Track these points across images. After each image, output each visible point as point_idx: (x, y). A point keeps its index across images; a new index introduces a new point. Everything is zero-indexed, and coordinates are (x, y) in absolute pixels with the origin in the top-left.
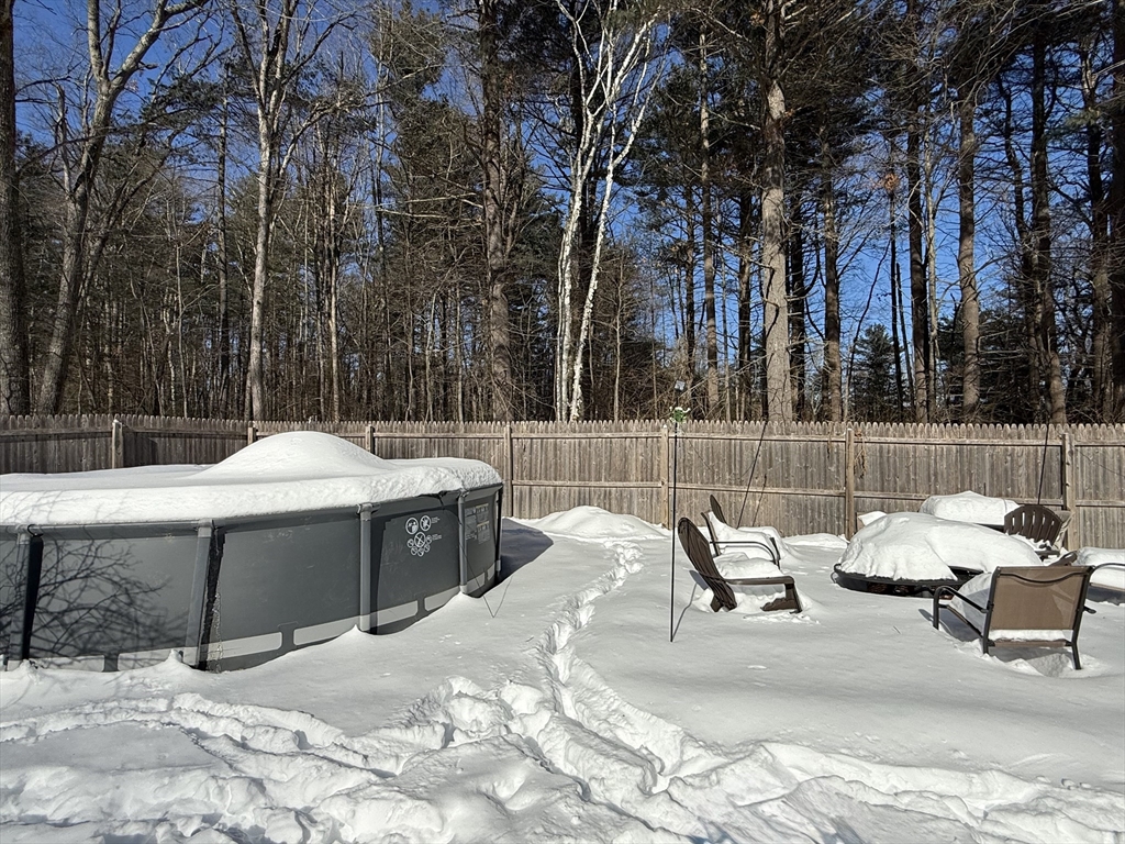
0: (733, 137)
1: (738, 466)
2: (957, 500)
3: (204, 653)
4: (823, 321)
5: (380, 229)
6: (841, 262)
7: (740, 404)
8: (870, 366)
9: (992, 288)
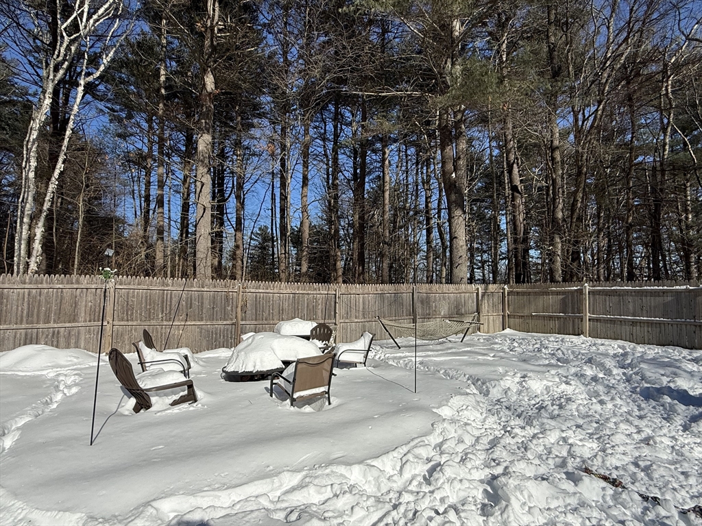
0: (183, 93)
1: (168, 308)
2: (291, 323)
4: (235, 219)
6: (246, 187)
7: (179, 266)
8: (260, 248)
9: (316, 213)
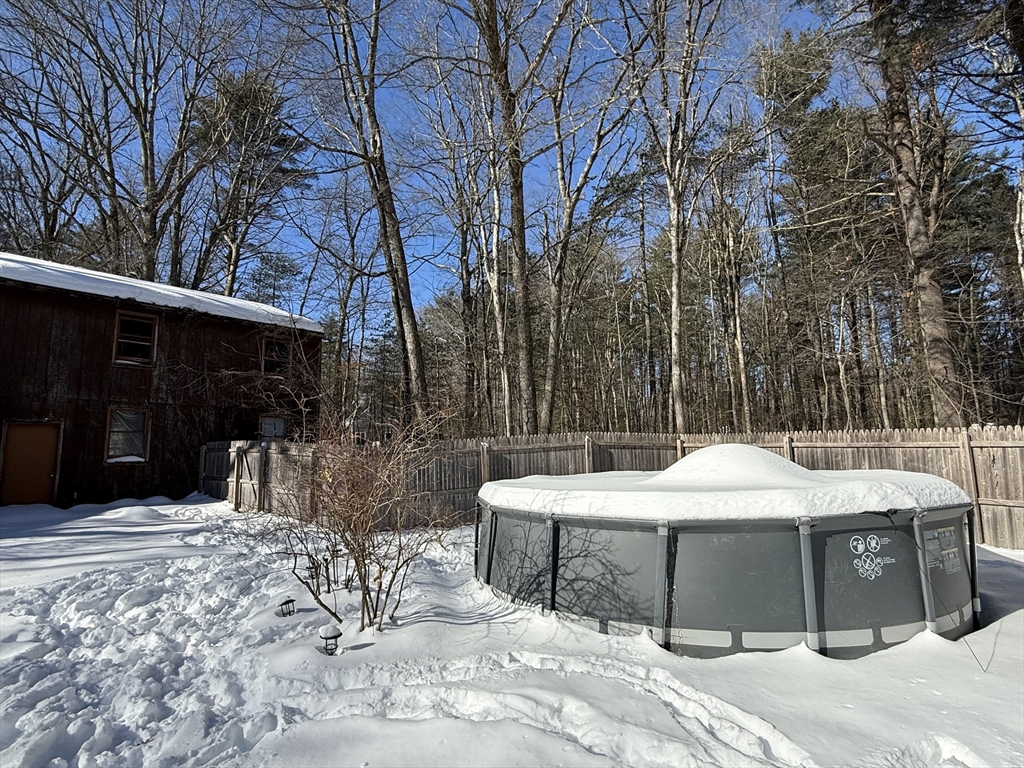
3: (667, 635)
5: (777, 246)
